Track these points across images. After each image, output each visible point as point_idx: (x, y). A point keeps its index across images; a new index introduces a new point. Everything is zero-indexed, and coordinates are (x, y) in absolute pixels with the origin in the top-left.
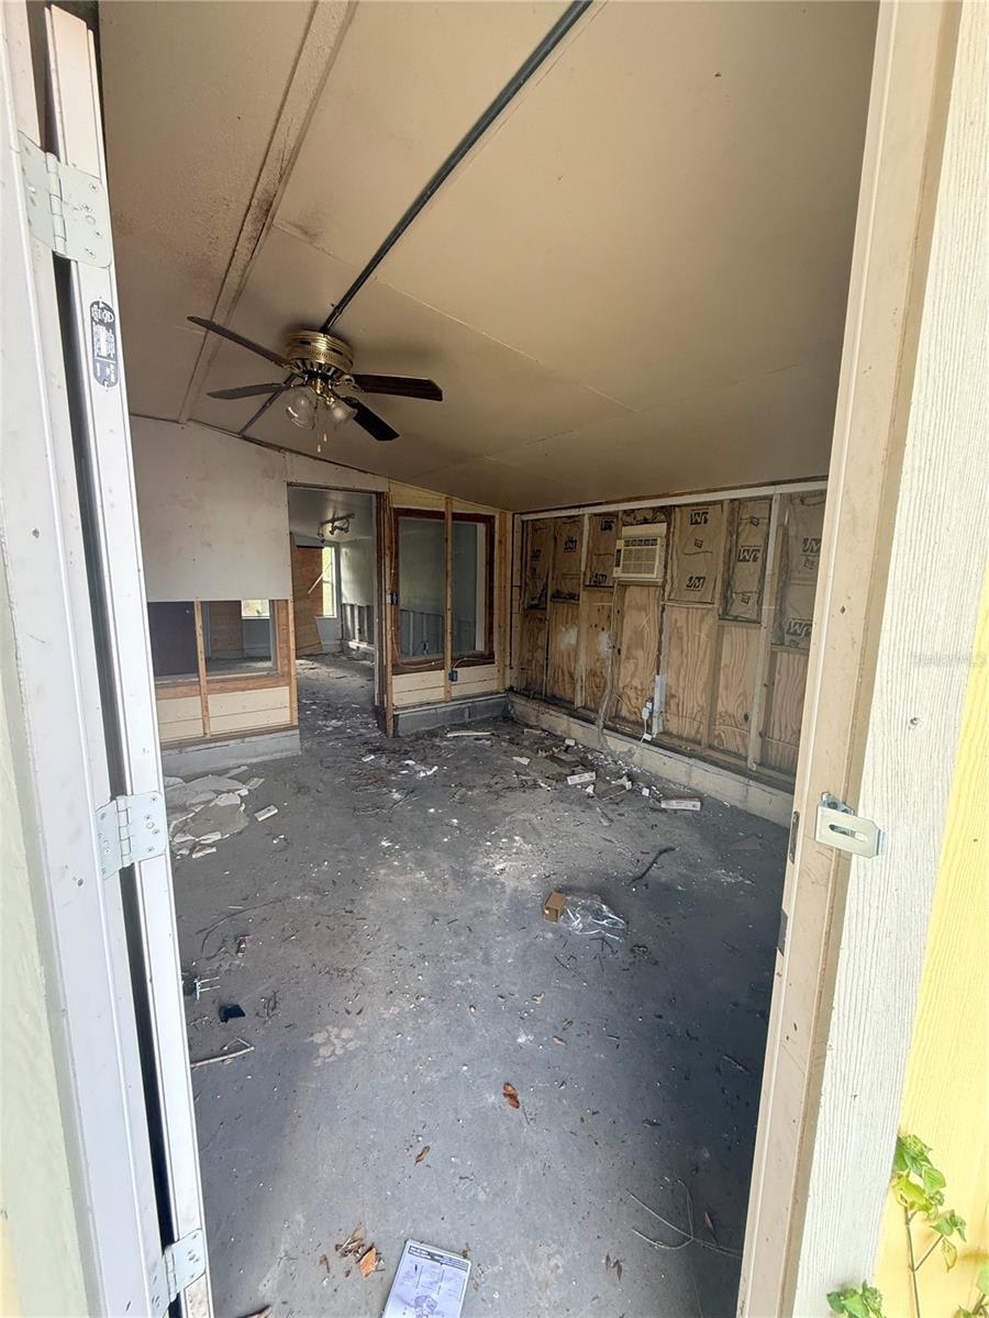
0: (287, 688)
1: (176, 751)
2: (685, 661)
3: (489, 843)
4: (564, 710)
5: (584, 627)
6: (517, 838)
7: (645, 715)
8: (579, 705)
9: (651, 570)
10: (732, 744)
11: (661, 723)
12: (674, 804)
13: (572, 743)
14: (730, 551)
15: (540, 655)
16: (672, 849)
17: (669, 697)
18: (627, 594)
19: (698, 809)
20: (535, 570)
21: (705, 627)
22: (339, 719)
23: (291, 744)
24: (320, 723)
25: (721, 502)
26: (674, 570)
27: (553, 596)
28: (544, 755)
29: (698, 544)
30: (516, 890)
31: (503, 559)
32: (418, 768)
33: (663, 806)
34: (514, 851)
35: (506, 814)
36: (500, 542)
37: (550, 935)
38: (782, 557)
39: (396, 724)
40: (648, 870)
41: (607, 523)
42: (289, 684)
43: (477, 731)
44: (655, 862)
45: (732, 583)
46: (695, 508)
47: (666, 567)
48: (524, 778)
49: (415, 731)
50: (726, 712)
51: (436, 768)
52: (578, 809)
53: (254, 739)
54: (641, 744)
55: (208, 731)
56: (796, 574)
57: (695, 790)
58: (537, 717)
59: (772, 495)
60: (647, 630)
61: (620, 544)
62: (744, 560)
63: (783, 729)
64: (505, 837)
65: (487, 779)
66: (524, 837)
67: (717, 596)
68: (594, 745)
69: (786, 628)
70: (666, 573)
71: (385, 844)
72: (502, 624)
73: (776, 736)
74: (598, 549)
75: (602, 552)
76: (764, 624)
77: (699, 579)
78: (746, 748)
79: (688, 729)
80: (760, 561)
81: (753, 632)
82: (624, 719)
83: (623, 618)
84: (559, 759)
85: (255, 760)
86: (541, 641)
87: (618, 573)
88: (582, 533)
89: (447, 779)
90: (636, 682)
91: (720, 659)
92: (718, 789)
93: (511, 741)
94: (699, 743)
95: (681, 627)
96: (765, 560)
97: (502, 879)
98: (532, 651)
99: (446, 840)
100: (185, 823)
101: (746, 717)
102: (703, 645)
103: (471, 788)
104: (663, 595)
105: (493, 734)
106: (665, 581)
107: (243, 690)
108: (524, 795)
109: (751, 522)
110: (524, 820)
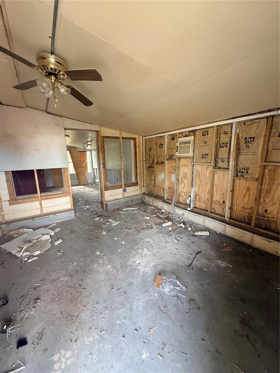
0: (69, 197)
1: (31, 220)
2: (201, 183)
3: (135, 252)
4: (161, 200)
5: (167, 172)
6: (145, 249)
7: (188, 202)
8: (166, 198)
9: (188, 152)
10: (219, 211)
11: (193, 204)
12: (200, 233)
13: (163, 211)
14: (217, 144)
15: (153, 182)
16: (201, 252)
17: (196, 195)
18: (181, 161)
19: (208, 235)
20: (150, 155)
21: (208, 171)
22: (89, 205)
23: (71, 215)
24: (83, 207)
25: (213, 127)
26: (197, 152)
27: (156, 163)
28: (155, 215)
29: (205, 143)
30: (144, 273)
31: (140, 152)
32: (113, 222)
33: (196, 234)
34: (144, 254)
35: (141, 239)
36: (138, 146)
37: (156, 295)
38: (237, 145)
39: (106, 207)
40: (193, 262)
41: (173, 138)
42: (70, 195)
43: (133, 208)
44: (195, 258)
45: (218, 156)
46: (203, 130)
47: (194, 151)
48: (148, 224)
49: (113, 209)
50: (216, 200)
51: (119, 222)
52: (166, 236)
53: (58, 214)
54: (187, 211)
55: (42, 213)
56: (243, 151)
57: (207, 227)
58: (153, 202)
59: (232, 123)
60: (188, 173)
61: (178, 144)
62: (222, 147)
63: (238, 206)
64: (141, 249)
65: (135, 225)
66: (147, 249)
67: (213, 160)
68: (171, 211)
69: (239, 171)
70: (194, 153)
71: (98, 253)
72: (140, 173)
73: (235, 208)
74: (170, 147)
75: (172, 147)
76: (230, 169)
77: (206, 154)
78: (224, 212)
79: (203, 206)
80: (228, 147)
81: (226, 172)
82: (181, 203)
83: (179, 169)
84: (160, 217)
85: (59, 221)
86: (153, 178)
87: (177, 154)
88: (165, 141)
89: (122, 226)
90: (185, 191)
91: (214, 182)
92: (215, 227)
93: (144, 211)
94: (207, 211)
95: (200, 172)
96: (230, 146)
97: (139, 267)
98: (150, 181)
99: (120, 251)
100: (28, 247)
101: (224, 202)
102: (208, 177)
103: (130, 229)
104: (193, 161)
105: (138, 209)
106: (194, 156)
107: (54, 198)
108: (148, 231)
109: (224, 133)
110: (148, 242)
